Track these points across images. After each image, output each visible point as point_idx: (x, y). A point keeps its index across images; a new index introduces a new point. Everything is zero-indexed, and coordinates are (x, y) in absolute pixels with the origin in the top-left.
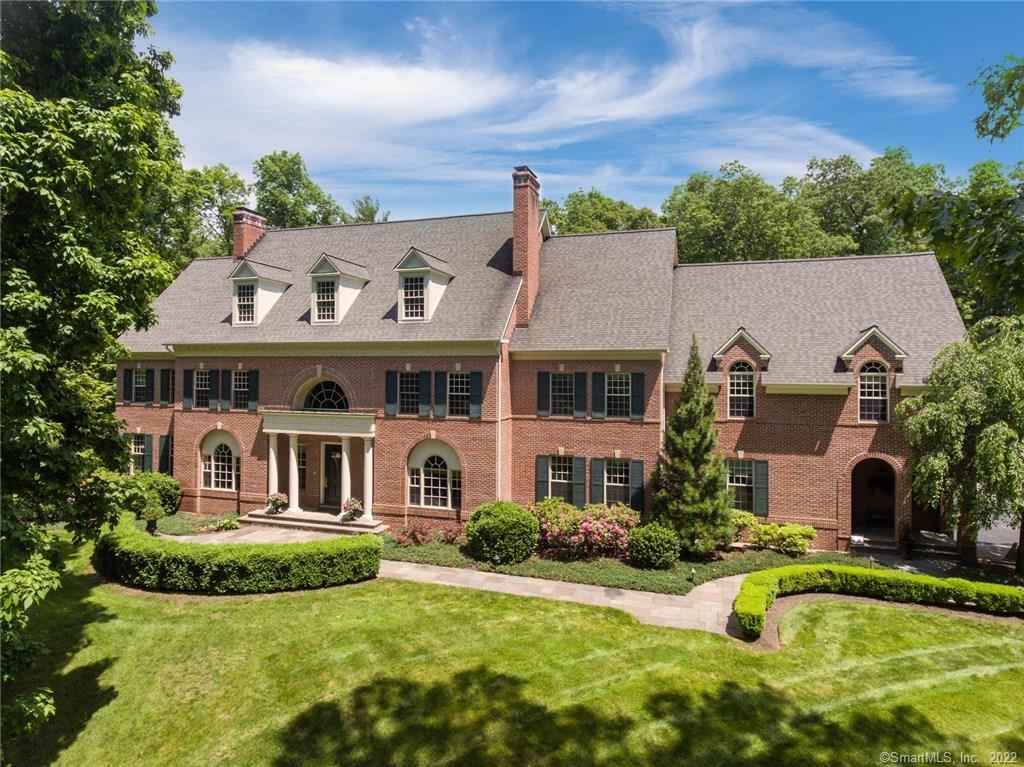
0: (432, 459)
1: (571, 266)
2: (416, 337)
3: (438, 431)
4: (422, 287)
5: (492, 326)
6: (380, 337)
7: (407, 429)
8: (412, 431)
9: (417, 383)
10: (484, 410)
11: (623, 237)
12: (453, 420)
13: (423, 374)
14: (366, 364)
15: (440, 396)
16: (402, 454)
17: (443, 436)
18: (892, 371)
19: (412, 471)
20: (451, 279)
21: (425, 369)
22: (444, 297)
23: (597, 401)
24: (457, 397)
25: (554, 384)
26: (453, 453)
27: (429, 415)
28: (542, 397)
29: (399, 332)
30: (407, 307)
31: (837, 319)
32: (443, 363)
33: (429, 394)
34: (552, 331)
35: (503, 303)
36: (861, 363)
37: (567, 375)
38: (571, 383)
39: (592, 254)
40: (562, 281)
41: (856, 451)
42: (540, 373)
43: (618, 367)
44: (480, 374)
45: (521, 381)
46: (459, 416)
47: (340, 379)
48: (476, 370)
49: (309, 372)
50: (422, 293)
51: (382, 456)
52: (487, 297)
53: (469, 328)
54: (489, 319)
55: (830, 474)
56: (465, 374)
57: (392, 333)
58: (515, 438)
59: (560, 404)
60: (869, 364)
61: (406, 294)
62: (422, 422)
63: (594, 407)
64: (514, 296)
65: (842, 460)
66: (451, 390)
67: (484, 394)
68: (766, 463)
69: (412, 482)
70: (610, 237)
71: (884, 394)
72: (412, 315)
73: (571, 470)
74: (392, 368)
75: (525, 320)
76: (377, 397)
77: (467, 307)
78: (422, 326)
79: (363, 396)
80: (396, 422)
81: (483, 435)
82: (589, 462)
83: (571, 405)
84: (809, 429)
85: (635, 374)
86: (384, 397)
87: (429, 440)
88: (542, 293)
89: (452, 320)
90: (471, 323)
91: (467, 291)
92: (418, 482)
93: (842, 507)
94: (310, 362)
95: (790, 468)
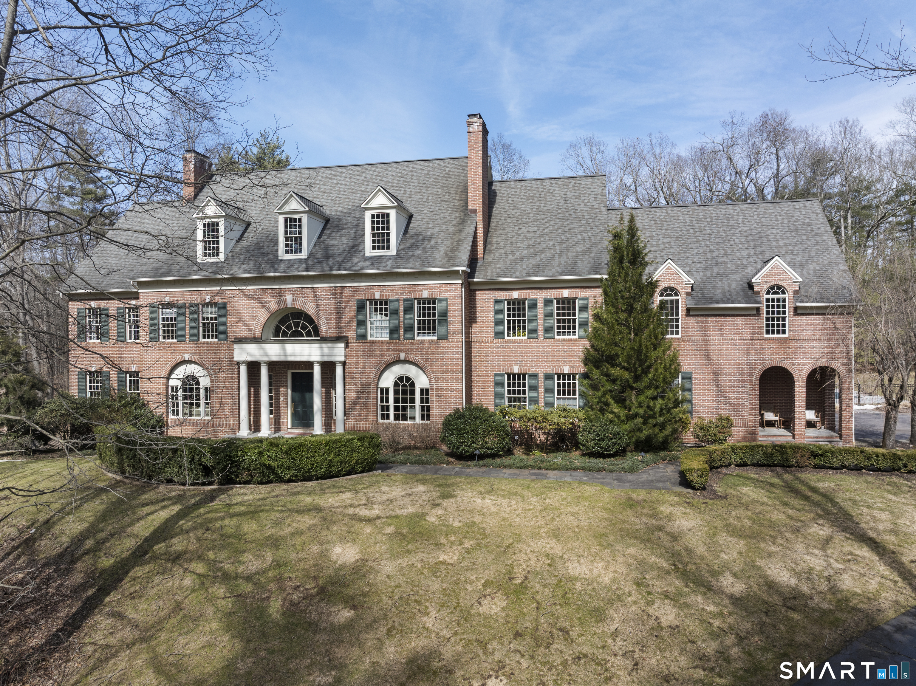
0: (401, 379)
2: (385, 267)
3: (407, 352)
4: (388, 222)
5: (456, 256)
6: (350, 269)
7: (377, 352)
8: (382, 354)
9: (386, 310)
10: (451, 332)
11: (560, 182)
12: (422, 342)
13: (392, 301)
14: (337, 293)
15: (409, 321)
16: (373, 375)
17: (412, 357)
18: (791, 293)
19: (382, 390)
20: (411, 217)
21: (394, 297)
22: (406, 232)
23: (548, 324)
24: (424, 321)
25: (509, 309)
26: (421, 372)
27: (398, 338)
28: (498, 321)
29: (368, 263)
30: (374, 241)
31: (744, 253)
32: (411, 291)
33: (398, 319)
34: (505, 263)
35: (463, 237)
36: (766, 287)
37: (521, 301)
38: (524, 309)
39: (533, 197)
40: (509, 221)
41: (763, 361)
42: (496, 301)
43: (566, 293)
44: (446, 300)
45: (479, 308)
46: (427, 338)
47: (310, 309)
48: (443, 296)
49: (279, 303)
50: (388, 228)
51: (353, 378)
52: (447, 232)
53: (435, 259)
54: (452, 250)
55: (743, 381)
56: (431, 301)
57: (361, 265)
58: (474, 359)
59: (514, 328)
60: (772, 288)
61: (373, 229)
62: (391, 345)
63: (545, 328)
64: (472, 231)
65: (752, 369)
66: (419, 316)
67: (450, 318)
68: (690, 374)
69: (382, 401)
70: (547, 182)
71: (784, 313)
72: (379, 248)
73: (524, 386)
74: (361, 296)
75: (480, 254)
76: (348, 324)
77: (429, 241)
78: (390, 258)
79: (333, 323)
80: (366, 345)
81: (450, 354)
82: (541, 378)
83: (524, 328)
84: (725, 344)
85: (581, 299)
86: (354, 323)
87: (398, 361)
88: (491, 231)
89: (418, 252)
90: (436, 254)
91: (427, 227)
92: (387, 401)
93: (752, 408)
94: (280, 294)
95: (710, 377)
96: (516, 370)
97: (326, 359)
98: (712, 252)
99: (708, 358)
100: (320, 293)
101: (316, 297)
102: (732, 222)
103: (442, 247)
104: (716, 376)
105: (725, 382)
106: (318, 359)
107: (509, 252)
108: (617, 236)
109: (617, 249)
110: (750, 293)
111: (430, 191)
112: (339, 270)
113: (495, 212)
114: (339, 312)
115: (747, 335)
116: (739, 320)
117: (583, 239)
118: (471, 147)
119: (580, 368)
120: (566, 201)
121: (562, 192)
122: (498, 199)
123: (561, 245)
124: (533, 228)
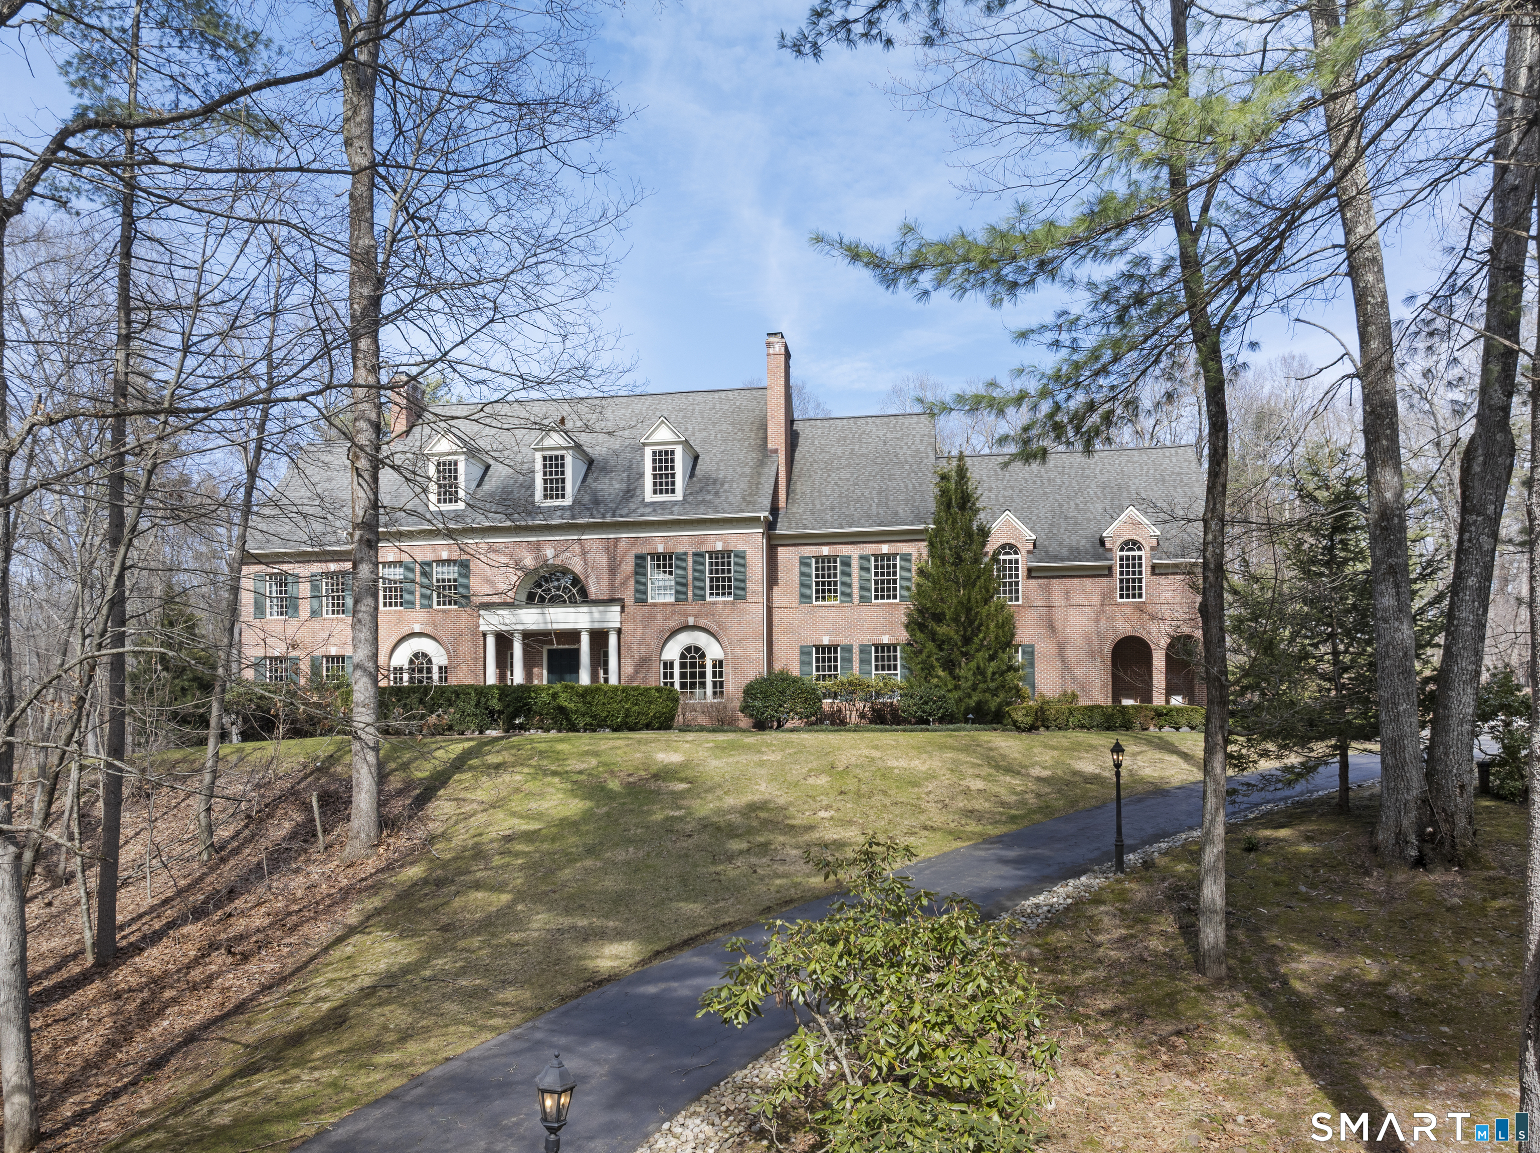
0: (688, 649)
1: (823, 451)
2: (671, 513)
3: (696, 616)
4: (673, 461)
5: (755, 502)
6: (627, 515)
7: (659, 617)
8: (666, 618)
9: (671, 566)
10: (749, 591)
11: (878, 421)
12: (714, 603)
13: (678, 555)
14: (610, 547)
15: (699, 579)
16: (654, 644)
17: (702, 622)
18: (1148, 549)
19: (665, 664)
20: (696, 458)
21: (680, 550)
22: (692, 475)
23: (864, 585)
24: (717, 579)
25: (817, 569)
26: (712, 639)
27: (686, 600)
28: (804, 583)
29: (648, 510)
30: (655, 484)
31: (1099, 507)
32: (702, 543)
33: (686, 578)
34: (813, 513)
35: (763, 480)
36: (1119, 542)
37: (831, 559)
38: (835, 568)
39: (845, 439)
40: (815, 466)
41: (1115, 629)
42: (802, 559)
43: (885, 549)
44: (743, 553)
45: (781, 567)
46: (720, 599)
47: (577, 567)
48: (740, 548)
49: (536, 559)
50: (673, 468)
51: (629, 648)
52: (743, 475)
53: (730, 504)
54: (750, 495)
55: (1092, 655)
56: (726, 554)
57: (640, 511)
58: (775, 629)
59: (823, 591)
60: (1126, 543)
61: (654, 469)
62: (677, 608)
63: (861, 590)
64: (774, 474)
65: (1102, 638)
66: (711, 572)
67: (749, 575)
68: (1032, 647)
69: (665, 677)
70: (862, 421)
71: (1140, 573)
72: (661, 492)
73: (836, 660)
74: (641, 549)
75: (782, 503)
76: (623, 584)
77: (722, 485)
78: (675, 503)
79: (605, 583)
80: (646, 609)
81: (748, 617)
82: (856, 650)
83: (835, 591)
84: (1072, 611)
85: (903, 555)
86: (632, 582)
87: (686, 628)
88: (794, 478)
89: (709, 497)
90: (731, 499)
91: (718, 470)
92: (672, 677)
93: (1104, 686)
94: (538, 548)
95: (1054, 651)
96: (826, 641)
97: (596, 626)
98: (1061, 506)
99: (1052, 627)
100: (587, 546)
101: (584, 553)
102: (1087, 472)
103: (738, 492)
104: (1061, 649)
105: (1070, 654)
106: (587, 626)
107: (817, 502)
108: (944, 477)
109: (944, 492)
110: (1101, 550)
111: (717, 428)
112: (614, 516)
113: (798, 456)
114: (613, 570)
115: (1096, 599)
116: (1088, 583)
117: (906, 486)
118: (771, 372)
119: (903, 636)
120: (885, 443)
121: (881, 433)
122: (801, 441)
123: (879, 493)
124: (846, 474)
